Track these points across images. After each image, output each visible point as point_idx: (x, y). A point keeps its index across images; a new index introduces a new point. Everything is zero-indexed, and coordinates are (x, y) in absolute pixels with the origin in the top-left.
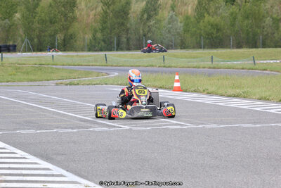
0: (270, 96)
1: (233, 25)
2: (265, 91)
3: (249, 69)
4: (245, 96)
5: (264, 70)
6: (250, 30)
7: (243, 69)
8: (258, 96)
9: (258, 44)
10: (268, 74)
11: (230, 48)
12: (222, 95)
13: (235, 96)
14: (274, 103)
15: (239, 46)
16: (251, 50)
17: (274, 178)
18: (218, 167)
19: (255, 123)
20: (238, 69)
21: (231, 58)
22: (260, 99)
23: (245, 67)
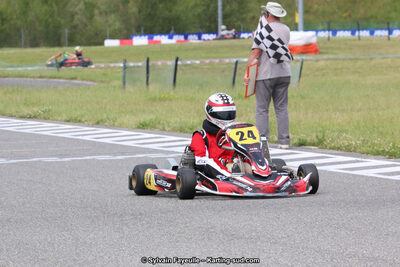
0: (83, 116)
1: (25, 13)
2: (76, 110)
3: (51, 77)
4: (46, 117)
5: (72, 79)
6: (50, 20)
7: (41, 77)
8: (65, 117)
9: (62, 40)
10: (79, 85)
11: (20, 46)
12: (11, 116)
13: (30, 118)
14: (88, 126)
15: (34, 44)
16: (52, 49)
17: (92, 235)
18: (8, 220)
19: (61, 156)
20: (33, 77)
21: (23, 62)
22: (68, 121)
23: (43, 74)
